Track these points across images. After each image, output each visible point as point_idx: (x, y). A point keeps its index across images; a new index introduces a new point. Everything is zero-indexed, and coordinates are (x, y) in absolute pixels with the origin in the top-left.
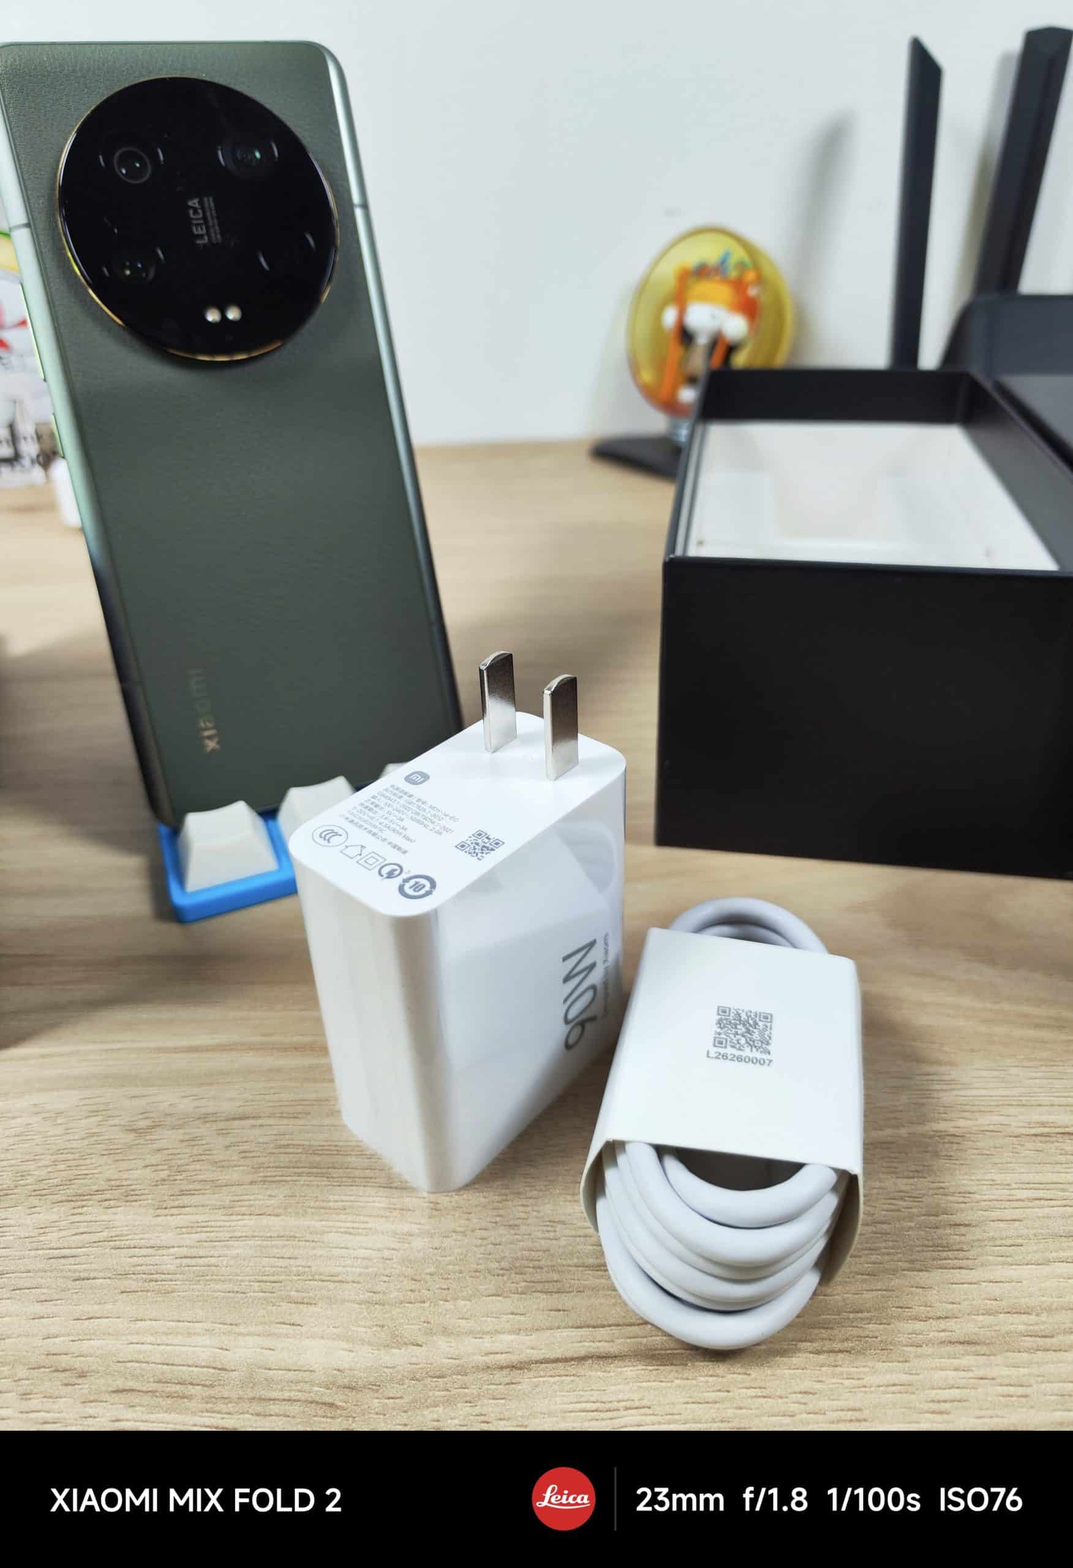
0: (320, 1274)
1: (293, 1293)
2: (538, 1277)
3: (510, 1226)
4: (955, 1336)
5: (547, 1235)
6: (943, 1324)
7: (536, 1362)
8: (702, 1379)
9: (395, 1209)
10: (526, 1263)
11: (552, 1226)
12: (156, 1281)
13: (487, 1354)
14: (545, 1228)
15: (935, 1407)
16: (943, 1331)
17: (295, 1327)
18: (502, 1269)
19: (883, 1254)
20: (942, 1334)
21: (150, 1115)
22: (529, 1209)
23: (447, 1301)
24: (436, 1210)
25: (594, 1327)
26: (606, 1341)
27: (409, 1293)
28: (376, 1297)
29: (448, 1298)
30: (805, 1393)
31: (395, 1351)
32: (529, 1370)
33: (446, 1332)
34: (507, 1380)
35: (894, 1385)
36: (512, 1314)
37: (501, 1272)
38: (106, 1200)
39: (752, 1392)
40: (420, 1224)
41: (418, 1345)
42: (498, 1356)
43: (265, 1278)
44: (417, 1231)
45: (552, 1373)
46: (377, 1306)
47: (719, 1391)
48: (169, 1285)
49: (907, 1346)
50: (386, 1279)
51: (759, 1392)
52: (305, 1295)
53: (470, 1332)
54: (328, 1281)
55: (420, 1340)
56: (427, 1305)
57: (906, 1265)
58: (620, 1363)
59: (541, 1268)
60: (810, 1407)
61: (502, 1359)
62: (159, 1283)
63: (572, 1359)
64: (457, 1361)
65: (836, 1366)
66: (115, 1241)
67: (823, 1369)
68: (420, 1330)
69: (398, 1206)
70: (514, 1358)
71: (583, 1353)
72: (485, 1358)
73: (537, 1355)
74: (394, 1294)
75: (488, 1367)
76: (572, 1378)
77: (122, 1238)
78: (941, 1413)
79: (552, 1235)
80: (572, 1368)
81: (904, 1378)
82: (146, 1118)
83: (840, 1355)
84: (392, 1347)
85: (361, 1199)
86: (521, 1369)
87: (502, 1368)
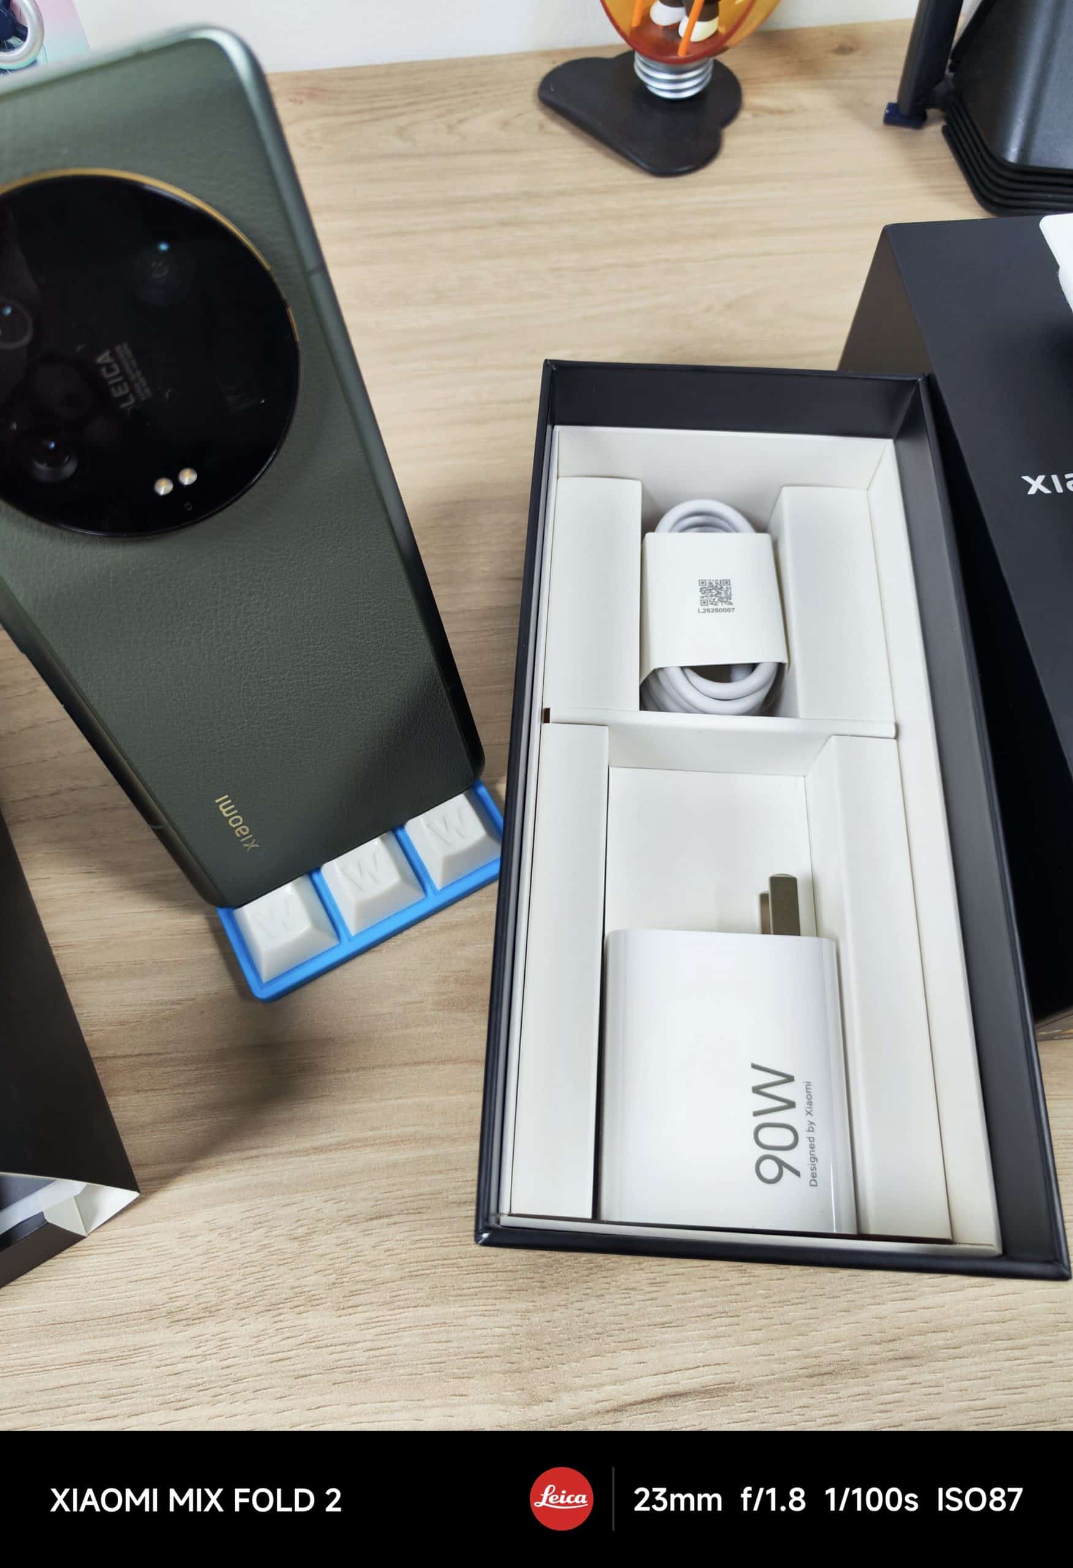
0: (471, 1353)
1: (456, 1371)
2: (623, 1337)
3: (597, 1296)
4: (900, 1354)
5: (625, 1301)
6: (891, 1346)
7: (630, 1405)
8: (738, 1404)
9: (513, 1290)
10: (613, 1327)
11: (628, 1293)
12: (356, 1372)
13: (597, 1402)
14: (623, 1296)
15: (882, 1407)
16: (892, 1350)
17: (463, 1398)
18: (597, 1334)
19: (856, 1293)
20: (891, 1353)
21: (306, 1222)
22: (609, 1280)
23: (563, 1364)
24: (544, 1288)
25: (665, 1374)
26: (674, 1384)
27: (536, 1360)
28: (515, 1367)
29: (564, 1362)
30: (804, 1407)
31: (535, 1407)
32: (626, 1411)
33: (567, 1389)
34: (613, 1420)
35: (859, 1395)
36: (609, 1369)
37: (597, 1336)
38: (296, 1307)
39: (770, 1410)
40: (533, 1301)
41: (549, 1401)
42: (604, 1403)
43: (433, 1360)
44: (533, 1308)
45: (639, 1412)
46: (516, 1374)
47: (749, 1412)
48: (367, 1374)
49: (868, 1365)
50: (518, 1351)
51: (775, 1410)
52: (464, 1370)
53: (583, 1387)
54: (477, 1357)
55: (551, 1397)
56: (550, 1369)
57: (872, 1301)
58: (685, 1399)
59: (623, 1330)
60: (806, 1417)
61: (607, 1405)
62: (358, 1373)
63: (653, 1400)
64: (578, 1411)
65: (823, 1385)
66: (314, 1341)
67: (815, 1388)
68: (548, 1389)
69: (514, 1288)
70: (615, 1404)
71: (660, 1394)
73: (630, 1399)
74: (526, 1363)
75: (599, 1412)
76: (655, 1414)
77: (319, 1339)
78: (886, 1411)
80: (654, 1407)
81: (865, 1389)
82: (302, 1226)
83: (826, 1376)
84: (533, 1405)
85: (486, 1284)
86: (621, 1411)
87: (608, 1412)
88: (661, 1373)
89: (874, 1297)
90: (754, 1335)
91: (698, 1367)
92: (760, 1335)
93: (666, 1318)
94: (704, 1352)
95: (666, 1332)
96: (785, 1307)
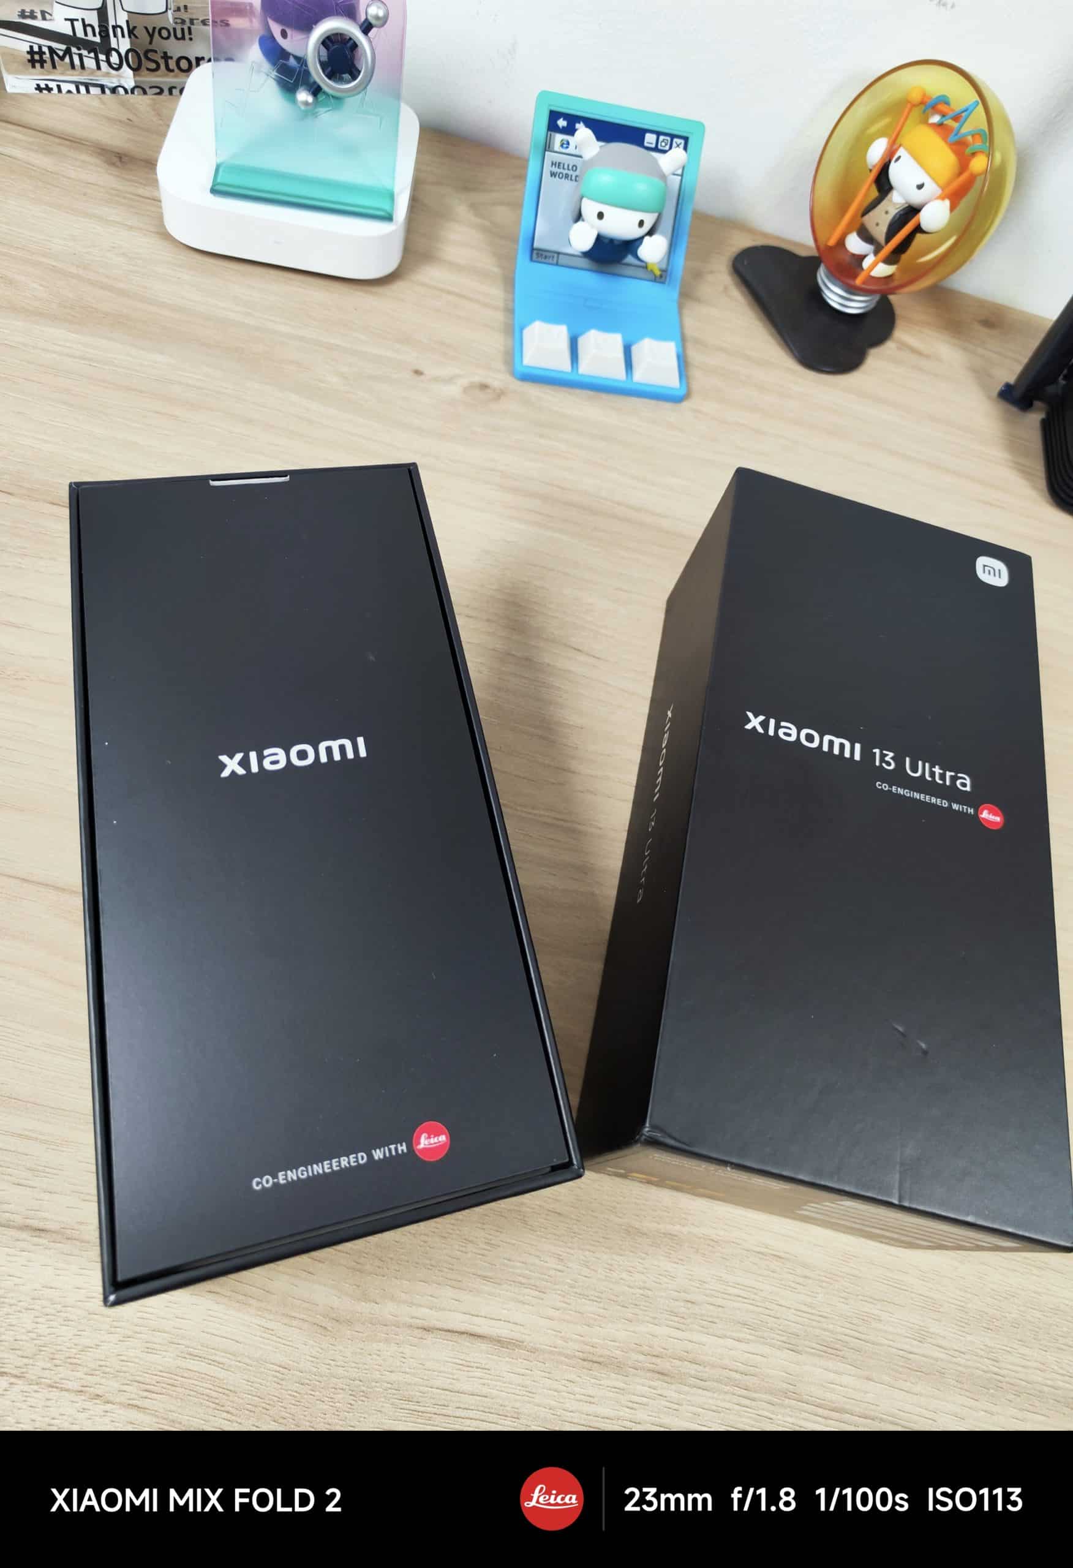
2: (450, 1276)
4: (657, 1368)
5: (461, 1249)
6: (654, 1360)
7: (437, 1329)
8: (520, 1360)
13: (412, 1318)
15: (630, 1405)
16: (653, 1364)
19: (641, 1310)
20: (652, 1365)
22: (455, 1228)
23: (397, 1279)
25: (473, 1315)
30: (571, 1381)
31: (363, 1303)
32: (432, 1332)
34: (420, 1336)
35: (615, 1388)
36: (431, 1296)
37: (431, 1267)
39: (543, 1374)
42: (418, 1321)
45: (443, 1337)
47: (527, 1369)
49: (630, 1367)
51: (547, 1375)
53: (406, 1302)
55: (378, 1301)
56: (385, 1278)
57: (651, 1320)
58: (482, 1341)
59: (453, 1270)
60: (569, 1389)
61: (419, 1323)
63: (456, 1332)
64: (396, 1318)
65: (590, 1370)
67: (584, 1370)
70: (426, 1324)
71: (463, 1329)
72: (411, 1320)
73: (439, 1325)
75: (411, 1326)
76: (453, 1343)
78: (632, 1409)
79: (464, 1249)
80: (455, 1337)
81: (622, 1385)
83: (596, 1365)
86: (429, 1331)
87: (418, 1328)
88: (469, 1314)
89: (655, 1318)
90: (552, 1313)
91: (500, 1320)
92: (557, 1314)
93: (489, 1274)
94: (508, 1310)
95: (484, 1284)
96: (583, 1300)
